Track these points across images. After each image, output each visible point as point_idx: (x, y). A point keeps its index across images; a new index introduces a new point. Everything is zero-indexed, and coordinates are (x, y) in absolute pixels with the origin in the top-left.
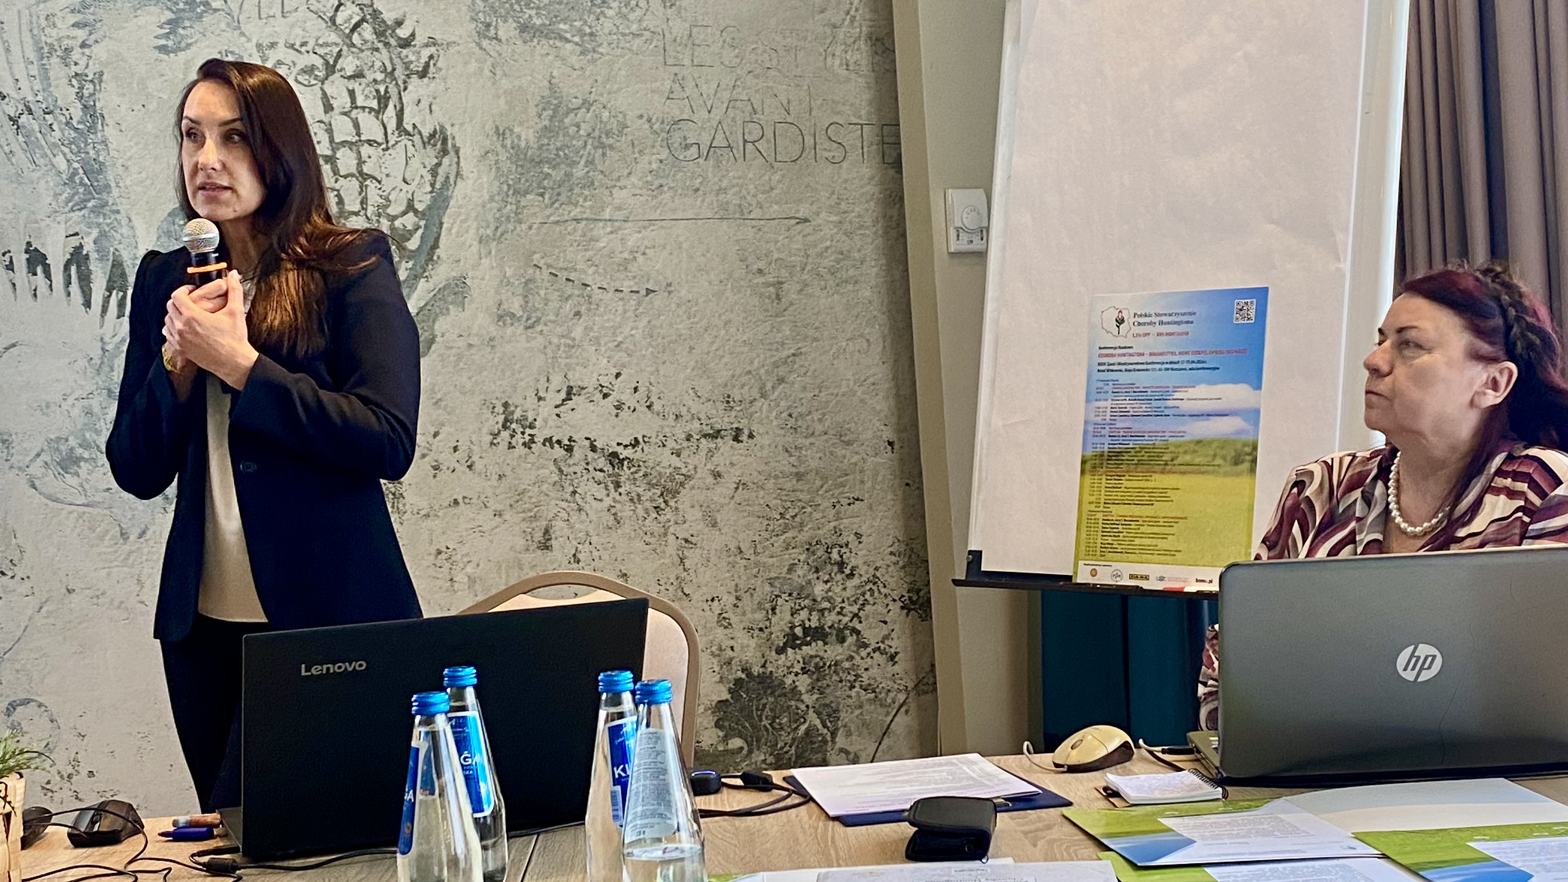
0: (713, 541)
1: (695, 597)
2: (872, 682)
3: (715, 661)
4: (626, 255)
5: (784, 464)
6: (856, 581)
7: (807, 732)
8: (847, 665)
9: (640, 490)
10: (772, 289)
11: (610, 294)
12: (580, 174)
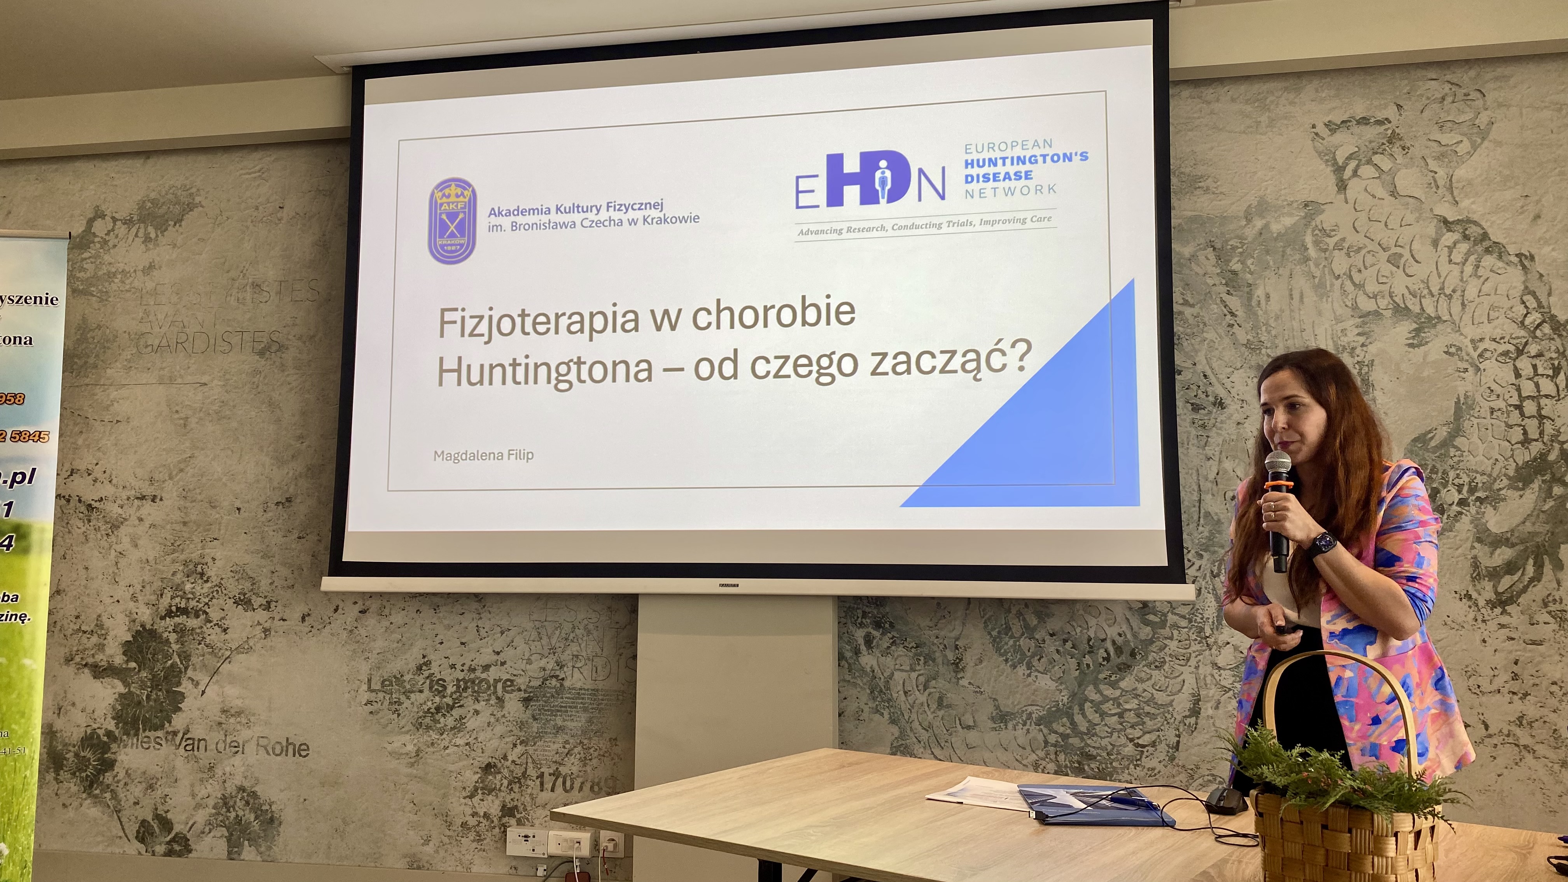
0: (134, 555)
1: (120, 584)
2: (211, 642)
3: (127, 619)
4: (109, 403)
5: (177, 516)
6: (209, 585)
7: (172, 665)
8: (198, 631)
9: (100, 524)
10: (182, 422)
11: (99, 422)
12: (92, 362)
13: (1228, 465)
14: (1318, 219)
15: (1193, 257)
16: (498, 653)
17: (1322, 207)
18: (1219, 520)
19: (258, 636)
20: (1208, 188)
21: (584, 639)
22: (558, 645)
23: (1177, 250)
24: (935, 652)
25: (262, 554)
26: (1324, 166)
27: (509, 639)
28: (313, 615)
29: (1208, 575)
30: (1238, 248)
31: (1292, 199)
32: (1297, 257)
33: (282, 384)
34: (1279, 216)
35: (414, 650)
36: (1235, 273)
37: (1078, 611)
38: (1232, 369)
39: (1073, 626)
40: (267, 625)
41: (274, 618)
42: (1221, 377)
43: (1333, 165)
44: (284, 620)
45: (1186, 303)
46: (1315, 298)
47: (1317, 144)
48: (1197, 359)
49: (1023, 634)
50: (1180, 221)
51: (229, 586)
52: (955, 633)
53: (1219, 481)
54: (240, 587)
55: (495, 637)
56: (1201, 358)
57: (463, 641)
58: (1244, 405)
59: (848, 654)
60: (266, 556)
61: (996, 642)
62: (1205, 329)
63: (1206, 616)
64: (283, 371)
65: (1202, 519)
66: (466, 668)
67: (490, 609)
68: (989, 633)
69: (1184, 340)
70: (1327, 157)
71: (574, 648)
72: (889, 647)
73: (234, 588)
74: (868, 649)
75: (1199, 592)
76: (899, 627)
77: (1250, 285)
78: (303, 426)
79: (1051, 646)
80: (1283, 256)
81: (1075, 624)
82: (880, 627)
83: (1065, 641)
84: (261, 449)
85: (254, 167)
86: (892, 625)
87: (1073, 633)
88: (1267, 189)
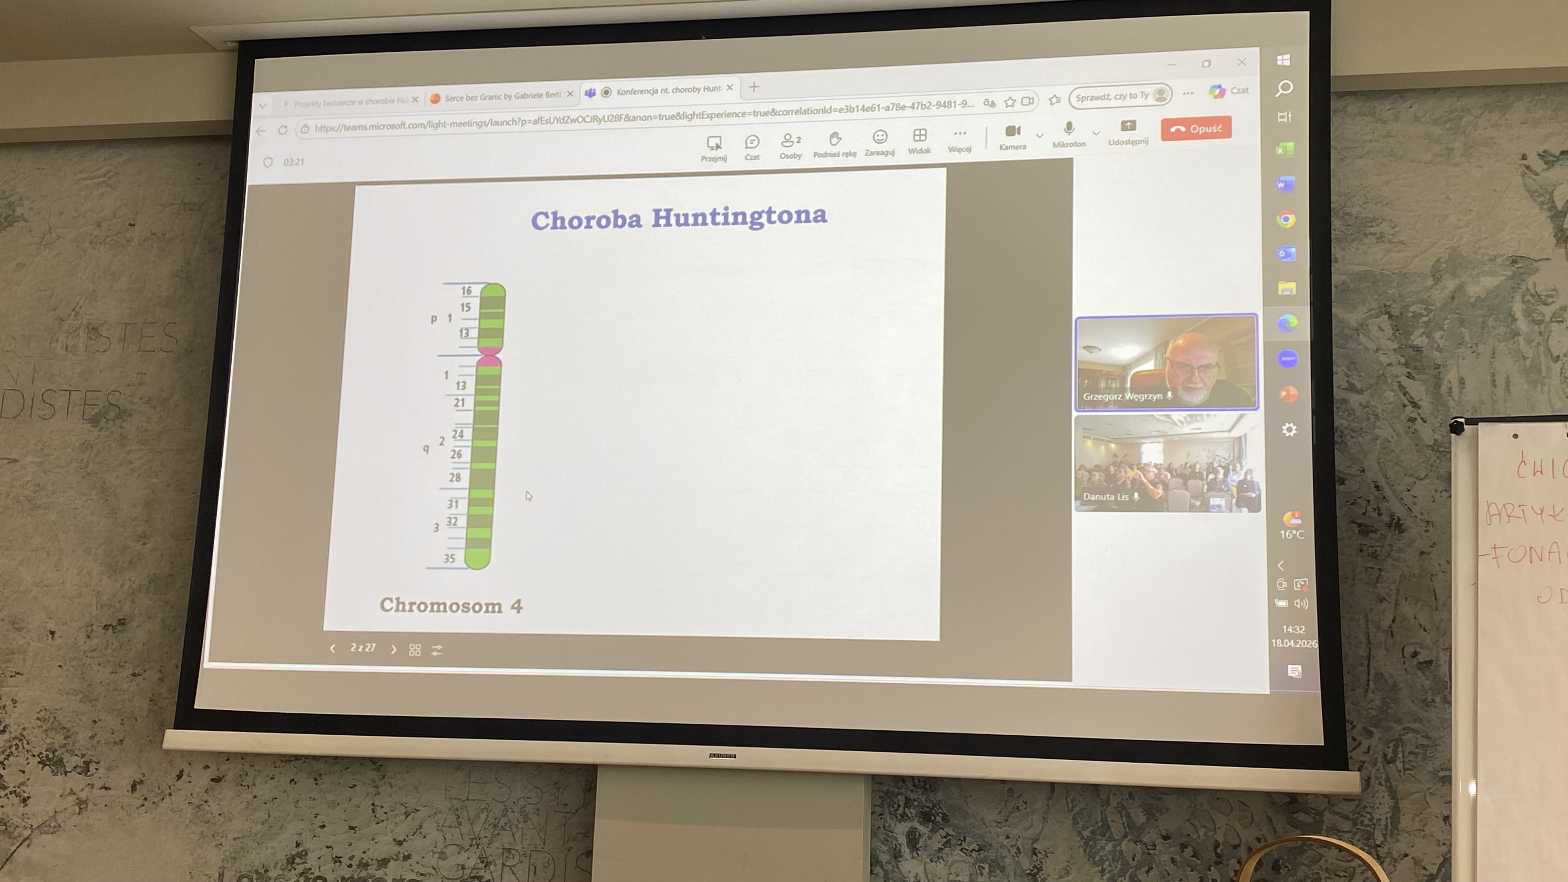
2: (5, 817)
13: (1407, 609)
14: (1530, 281)
15: (1362, 327)
16: (400, 843)
17: (1535, 264)
18: (1395, 685)
19: (69, 810)
20: (1382, 236)
21: (520, 826)
22: (482, 835)
23: (1340, 317)
24: (1004, 857)
25: (81, 696)
26: (1537, 210)
27: (417, 824)
28: (148, 782)
29: (1380, 759)
30: (1422, 315)
31: (1495, 253)
32: (1502, 330)
33: (121, 464)
34: (1478, 275)
35: (285, 835)
36: (1418, 349)
37: (1202, 805)
38: (1413, 479)
39: (1195, 826)
40: (83, 795)
41: (92, 786)
42: (1399, 488)
43: (1550, 209)
44: (107, 789)
45: (1352, 388)
46: (1526, 386)
47: (1530, 181)
48: (1366, 463)
49: (1125, 836)
50: (1344, 278)
51: (33, 739)
52: (1031, 833)
53: (1395, 630)
54: (49, 741)
55: (398, 819)
56: (1371, 463)
57: (354, 826)
58: (1430, 528)
59: (884, 858)
60: (87, 698)
61: (1088, 845)
62: (1378, 423)
63: (1376, 817)
64: (123, 445)
65: (1371, 683)
66: (355, 862)
67: (393, 781)
68: (1080, 834)
69: (1349, 437)
70: (1542, 199)
71: (505, 838)
72: (940, 850)
73: (40, 743)
74: (912, 852)
75: (1366, 783)
76: (956, 821)
77: (1437, 367)
78: (147, 521)
79: (1164, 854)
80: (1483, 328)
81: (1196, 823)
82: (930, 820)
83: (1184, 846)
84: (88, 551)
85: (97, 170)
86: (945, 818)
87: (1195, 836)
88: (1461, 238)
